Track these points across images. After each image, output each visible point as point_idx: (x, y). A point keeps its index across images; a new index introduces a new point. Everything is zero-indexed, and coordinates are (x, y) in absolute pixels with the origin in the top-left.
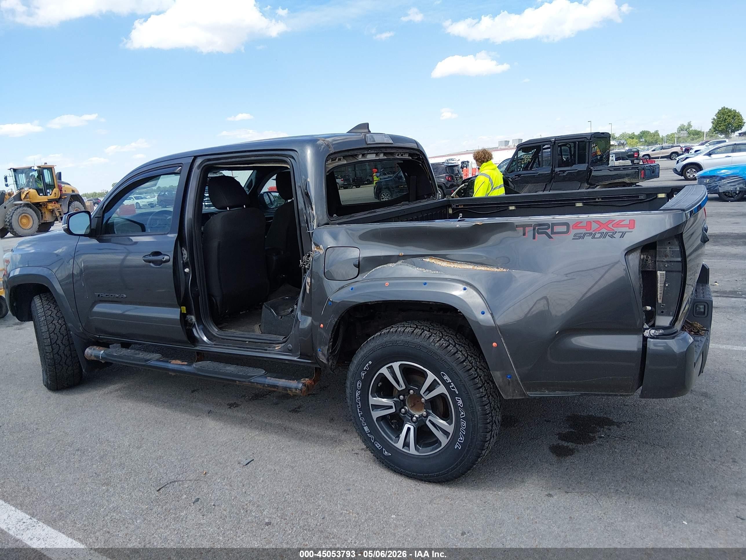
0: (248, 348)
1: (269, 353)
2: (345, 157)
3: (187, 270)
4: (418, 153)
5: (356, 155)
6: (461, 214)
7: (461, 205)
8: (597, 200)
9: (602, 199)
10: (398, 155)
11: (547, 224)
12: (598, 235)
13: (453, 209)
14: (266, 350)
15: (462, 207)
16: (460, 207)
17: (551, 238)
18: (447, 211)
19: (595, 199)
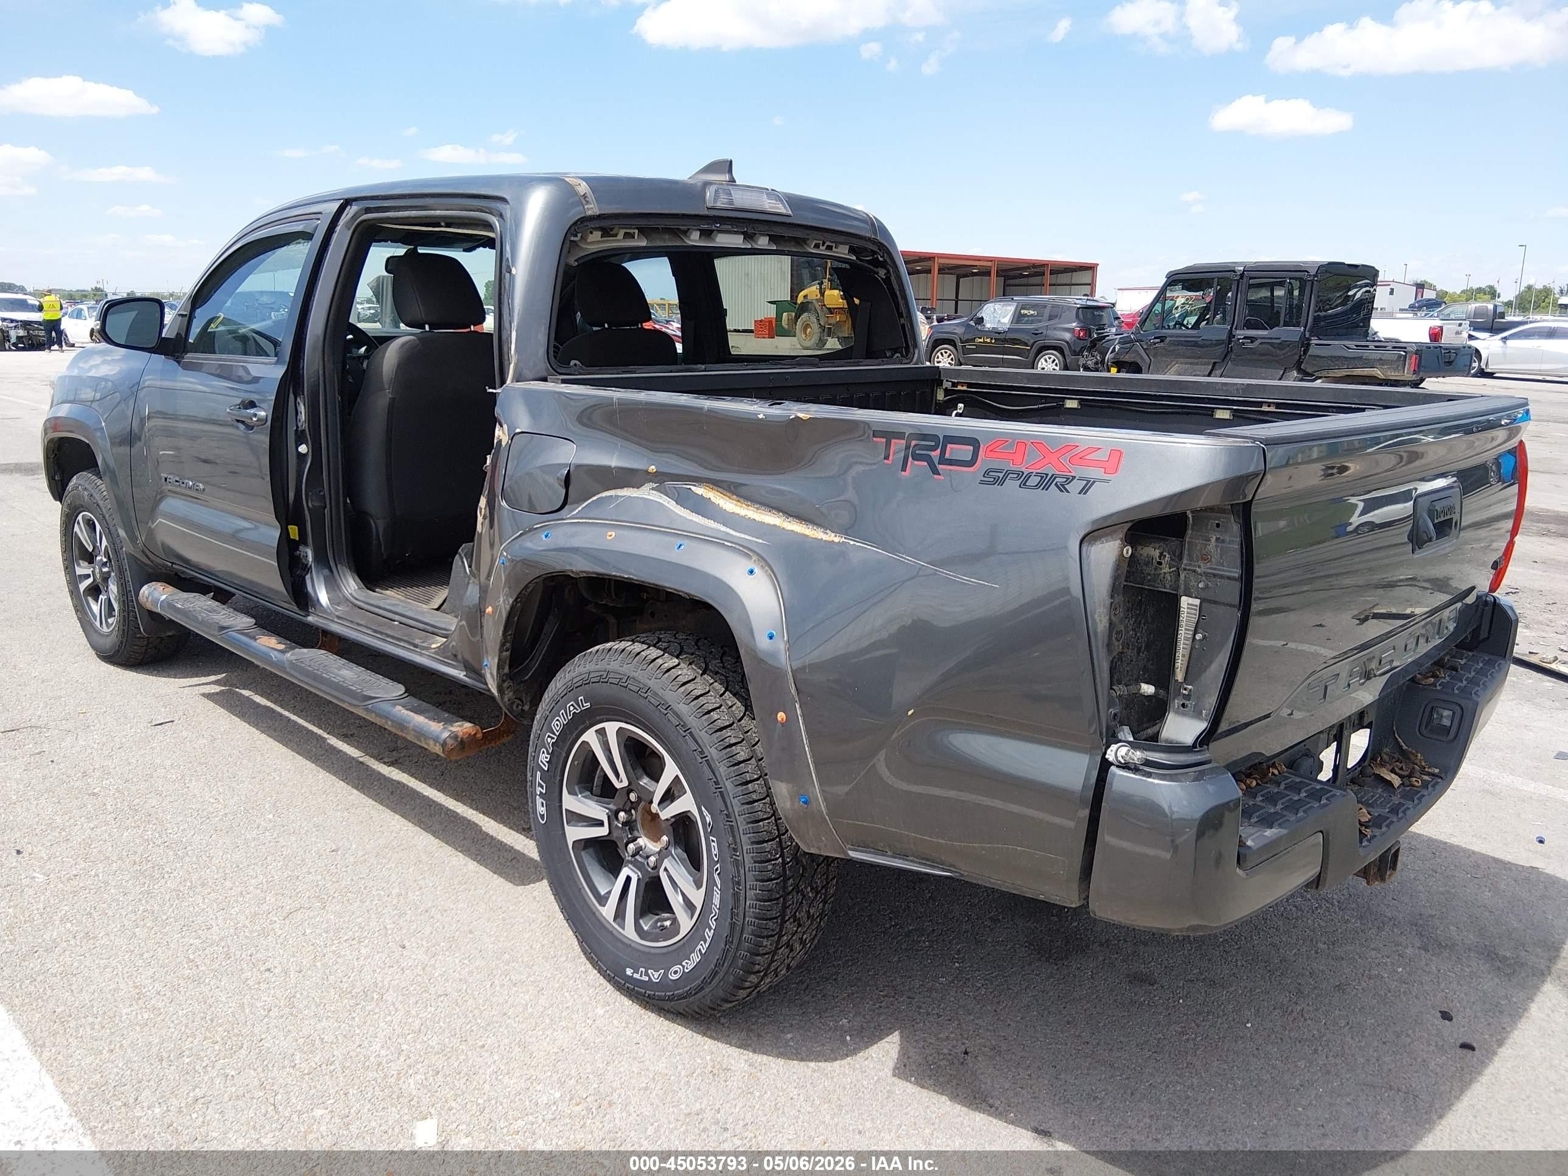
0: (388, 636)
1: (421, 655)
2: (644, 231)
3: (303, 449)
4: (875, 249)
5: (686, 233)
6: (961, 405)
7: (962, 384)
8: (1265, 408)
9: (1278, 405)
10: (817, 246)
11: (935, 438)
12: (1034, 481)
13: (947, 392)
14: (416, 646)
15: (965, 388)
16: (960, 388)
17: (936, 472)
18: (933, 393)
19: (1260, 404)
